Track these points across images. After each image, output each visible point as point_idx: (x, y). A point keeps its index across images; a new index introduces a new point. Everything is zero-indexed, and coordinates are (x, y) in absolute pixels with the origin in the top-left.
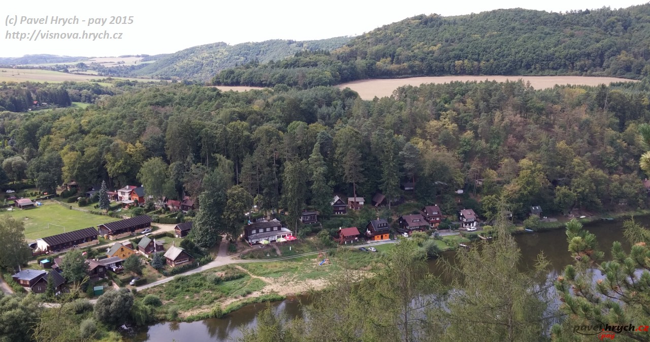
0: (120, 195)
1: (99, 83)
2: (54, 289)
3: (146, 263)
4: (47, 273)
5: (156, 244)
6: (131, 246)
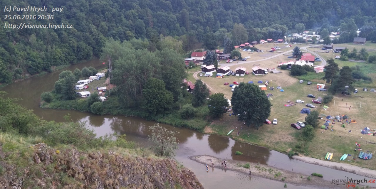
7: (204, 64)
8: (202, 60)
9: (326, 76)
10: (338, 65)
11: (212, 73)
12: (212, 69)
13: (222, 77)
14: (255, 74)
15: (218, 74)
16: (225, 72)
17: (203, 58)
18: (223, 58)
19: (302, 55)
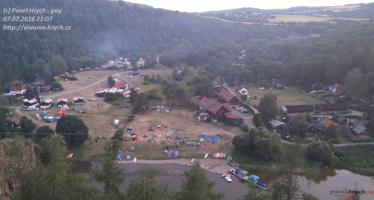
0: (330, 88)
1: (329, 22)
2: (287, 133)
3: (340, 132)
4: (285, 124)
5: (349, 122)
6: (332, 120)
7: (25, 98)
8: (22, 93)
9: (130, 100)
12: (34, 102)
13: (45, 110)
14: (76, 103)
15: (41, 107)
16: (48, 104)
17: (23, 91)
18: (44, 90)
19: (115, 83)
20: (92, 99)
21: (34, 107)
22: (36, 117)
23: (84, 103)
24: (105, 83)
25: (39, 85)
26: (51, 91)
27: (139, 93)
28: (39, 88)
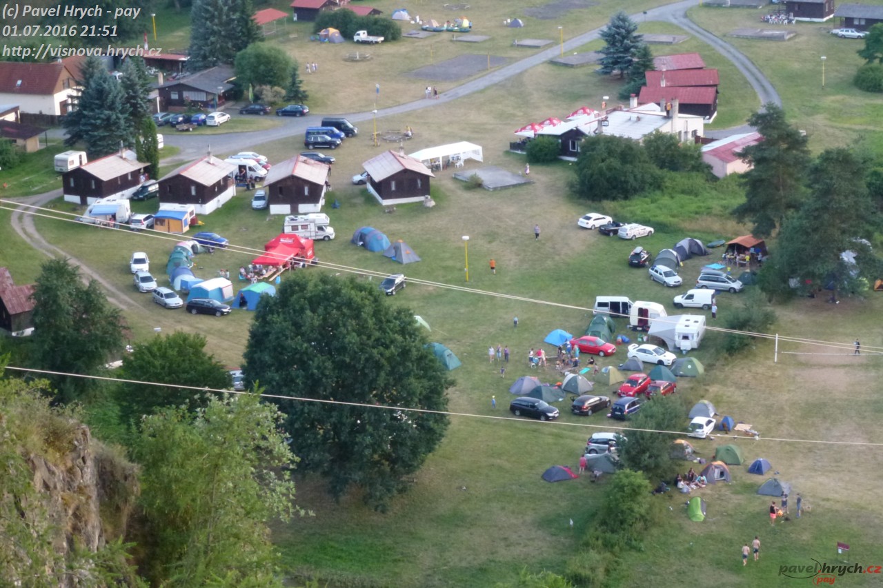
7: (70, 144)
8: (58, 112)
9: (750, 201)
10: (804, 141)
11: (127, 203)
12: (126, 176)
13: (186, 229)
14: (384, 197)
15: (165, 207)
16: (204, 193)
17: (60, 99)
18: (186, 94)
19: (653, 69)
20: (486, 177)
21: (120, 203)
22: (128, 271)
23: (434, 198)
24: (582, 65)
25: (161, 64)
26: (229, 104)
27: (816, 150)
28: (161, 81)
